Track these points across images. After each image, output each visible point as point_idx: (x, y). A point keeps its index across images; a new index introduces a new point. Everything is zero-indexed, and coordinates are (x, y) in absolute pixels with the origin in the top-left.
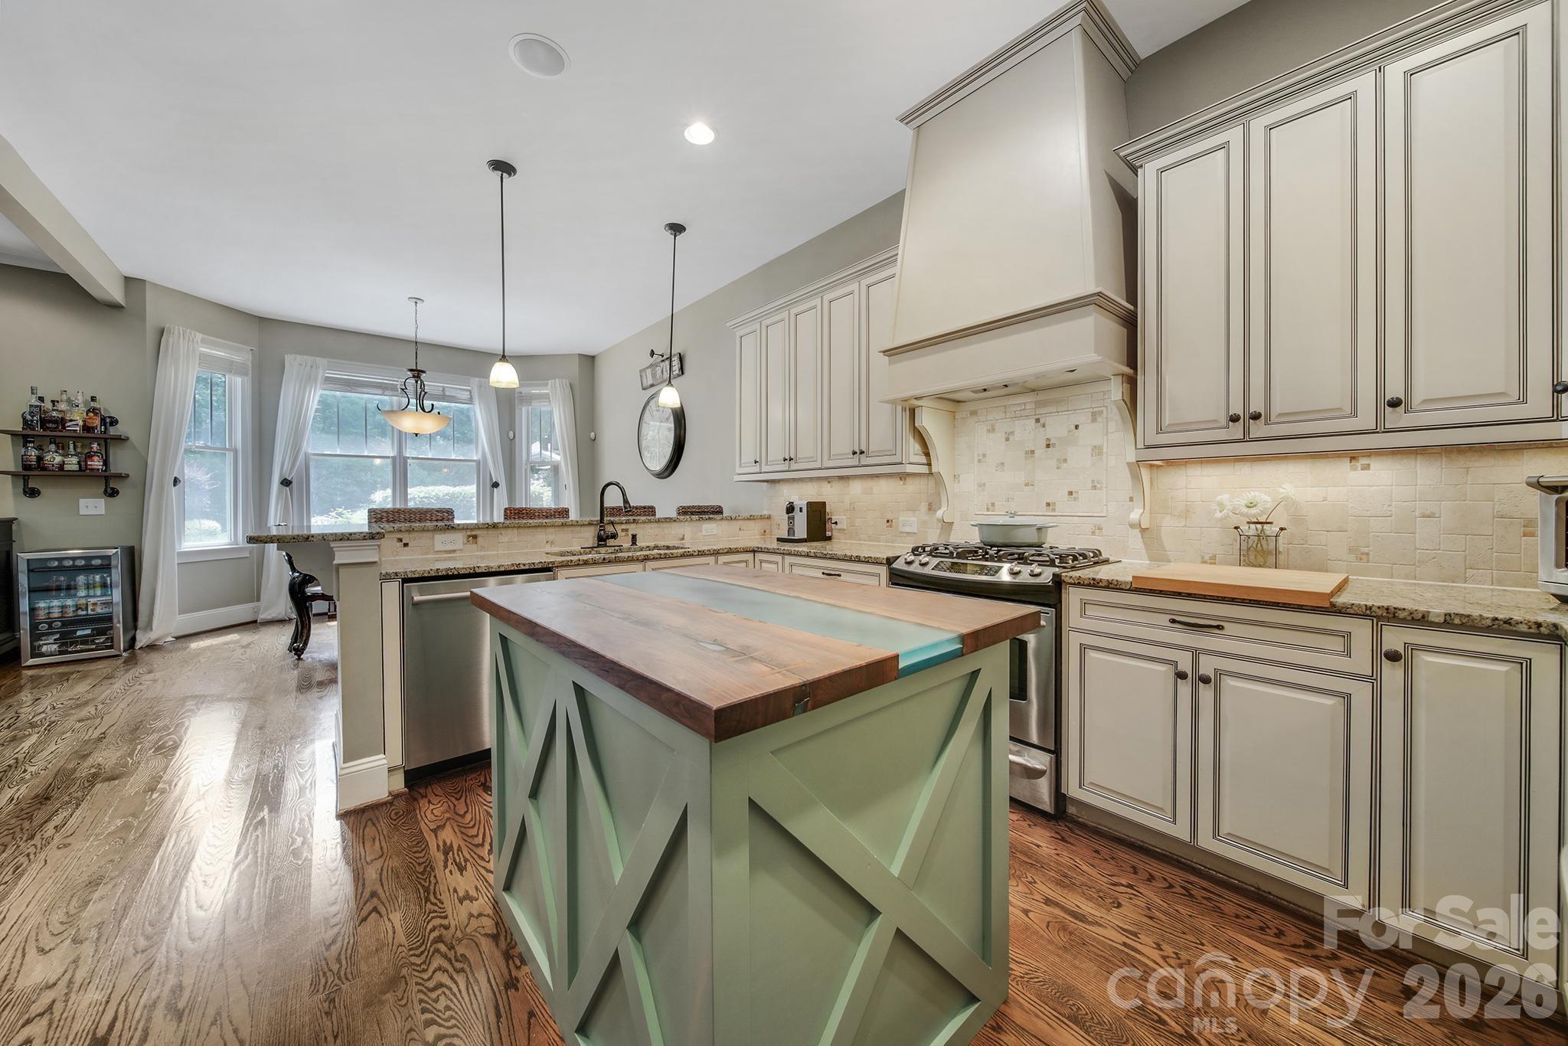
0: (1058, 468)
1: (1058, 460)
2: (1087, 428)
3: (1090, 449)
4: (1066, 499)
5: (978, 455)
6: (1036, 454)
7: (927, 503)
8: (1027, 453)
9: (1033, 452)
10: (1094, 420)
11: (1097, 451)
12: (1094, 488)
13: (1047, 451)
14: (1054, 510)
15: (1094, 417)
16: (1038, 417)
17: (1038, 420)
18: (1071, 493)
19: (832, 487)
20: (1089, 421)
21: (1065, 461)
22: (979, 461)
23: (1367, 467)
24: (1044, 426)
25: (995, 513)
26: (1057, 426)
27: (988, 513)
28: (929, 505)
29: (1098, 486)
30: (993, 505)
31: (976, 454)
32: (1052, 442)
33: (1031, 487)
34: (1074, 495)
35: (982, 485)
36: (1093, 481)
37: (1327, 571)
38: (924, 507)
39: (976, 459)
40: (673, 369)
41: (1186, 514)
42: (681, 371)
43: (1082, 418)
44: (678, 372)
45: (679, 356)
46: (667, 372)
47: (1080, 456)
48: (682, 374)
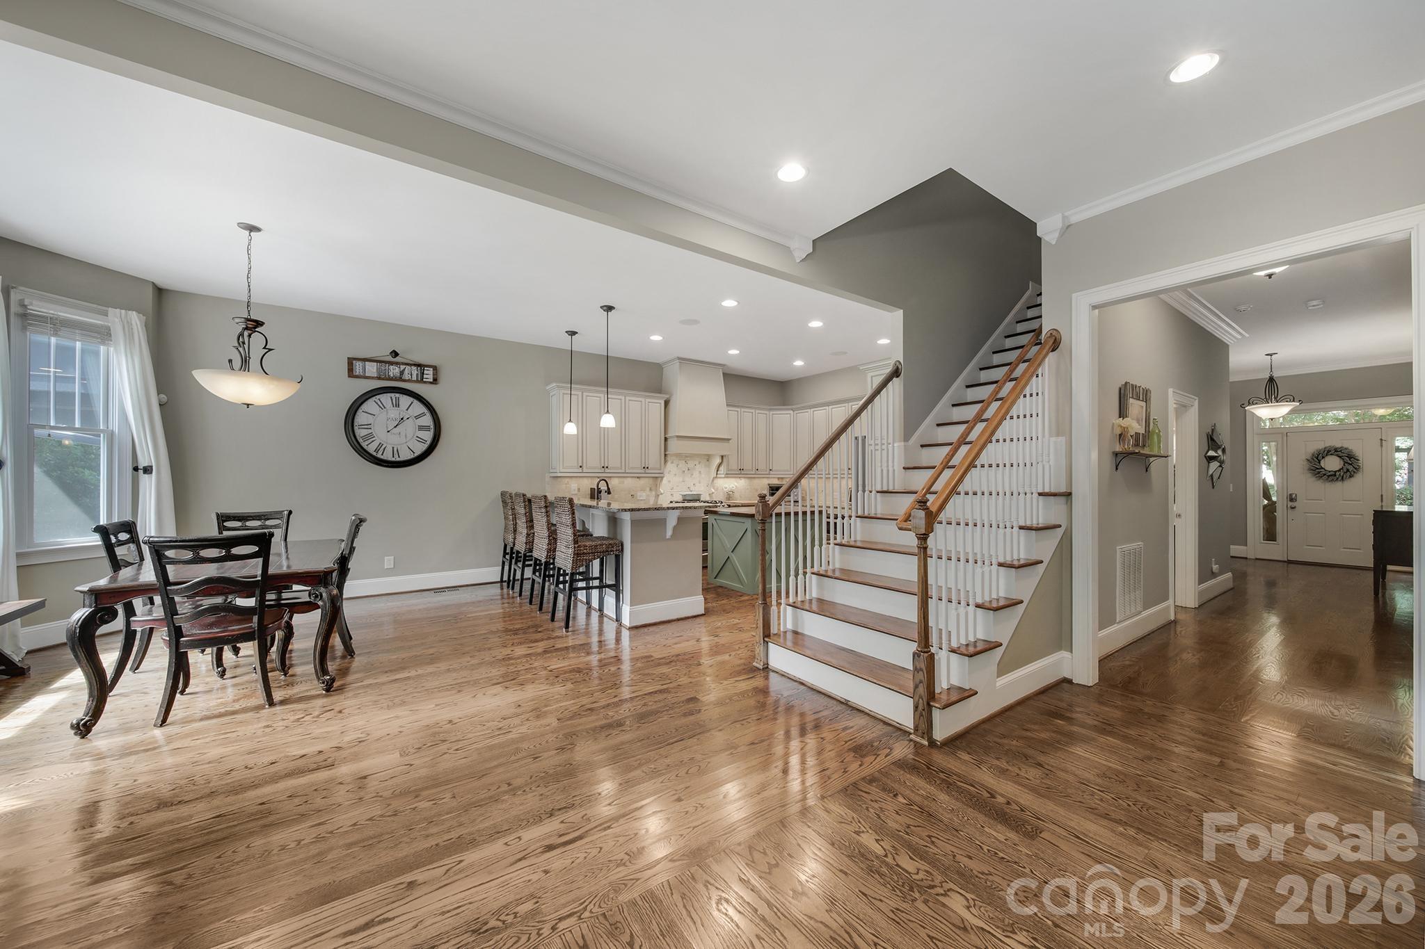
0: (691, 477)
1: (691, 474)
2: (698, 466)
4: (693, 486)
6: (685, 472)
8: (682, 471)
10: (701, 466)
11: (700, 472)
12: (699, 483)
13: (688, 471)
14: (690, 490)
15: (699, 463)
17: (686, 462)
18: (694, 484)
21: (693, 475)
22: (669, 473)
23: (742, 480)
24: (687, 464)
26: (691, 464)
28: (650, 488)
32: (689, 469)
33: (684, 482)
35: (670, 481)
36: (700, 480)
38: (648, 489)
40: (425, 376)
41: (717, 489)
42: (435, 381)
43: (697, 463)
44: (431, 380)
45: (435, 368)
46: (411, 375)
47: (696, 474)
48: (436, 384)
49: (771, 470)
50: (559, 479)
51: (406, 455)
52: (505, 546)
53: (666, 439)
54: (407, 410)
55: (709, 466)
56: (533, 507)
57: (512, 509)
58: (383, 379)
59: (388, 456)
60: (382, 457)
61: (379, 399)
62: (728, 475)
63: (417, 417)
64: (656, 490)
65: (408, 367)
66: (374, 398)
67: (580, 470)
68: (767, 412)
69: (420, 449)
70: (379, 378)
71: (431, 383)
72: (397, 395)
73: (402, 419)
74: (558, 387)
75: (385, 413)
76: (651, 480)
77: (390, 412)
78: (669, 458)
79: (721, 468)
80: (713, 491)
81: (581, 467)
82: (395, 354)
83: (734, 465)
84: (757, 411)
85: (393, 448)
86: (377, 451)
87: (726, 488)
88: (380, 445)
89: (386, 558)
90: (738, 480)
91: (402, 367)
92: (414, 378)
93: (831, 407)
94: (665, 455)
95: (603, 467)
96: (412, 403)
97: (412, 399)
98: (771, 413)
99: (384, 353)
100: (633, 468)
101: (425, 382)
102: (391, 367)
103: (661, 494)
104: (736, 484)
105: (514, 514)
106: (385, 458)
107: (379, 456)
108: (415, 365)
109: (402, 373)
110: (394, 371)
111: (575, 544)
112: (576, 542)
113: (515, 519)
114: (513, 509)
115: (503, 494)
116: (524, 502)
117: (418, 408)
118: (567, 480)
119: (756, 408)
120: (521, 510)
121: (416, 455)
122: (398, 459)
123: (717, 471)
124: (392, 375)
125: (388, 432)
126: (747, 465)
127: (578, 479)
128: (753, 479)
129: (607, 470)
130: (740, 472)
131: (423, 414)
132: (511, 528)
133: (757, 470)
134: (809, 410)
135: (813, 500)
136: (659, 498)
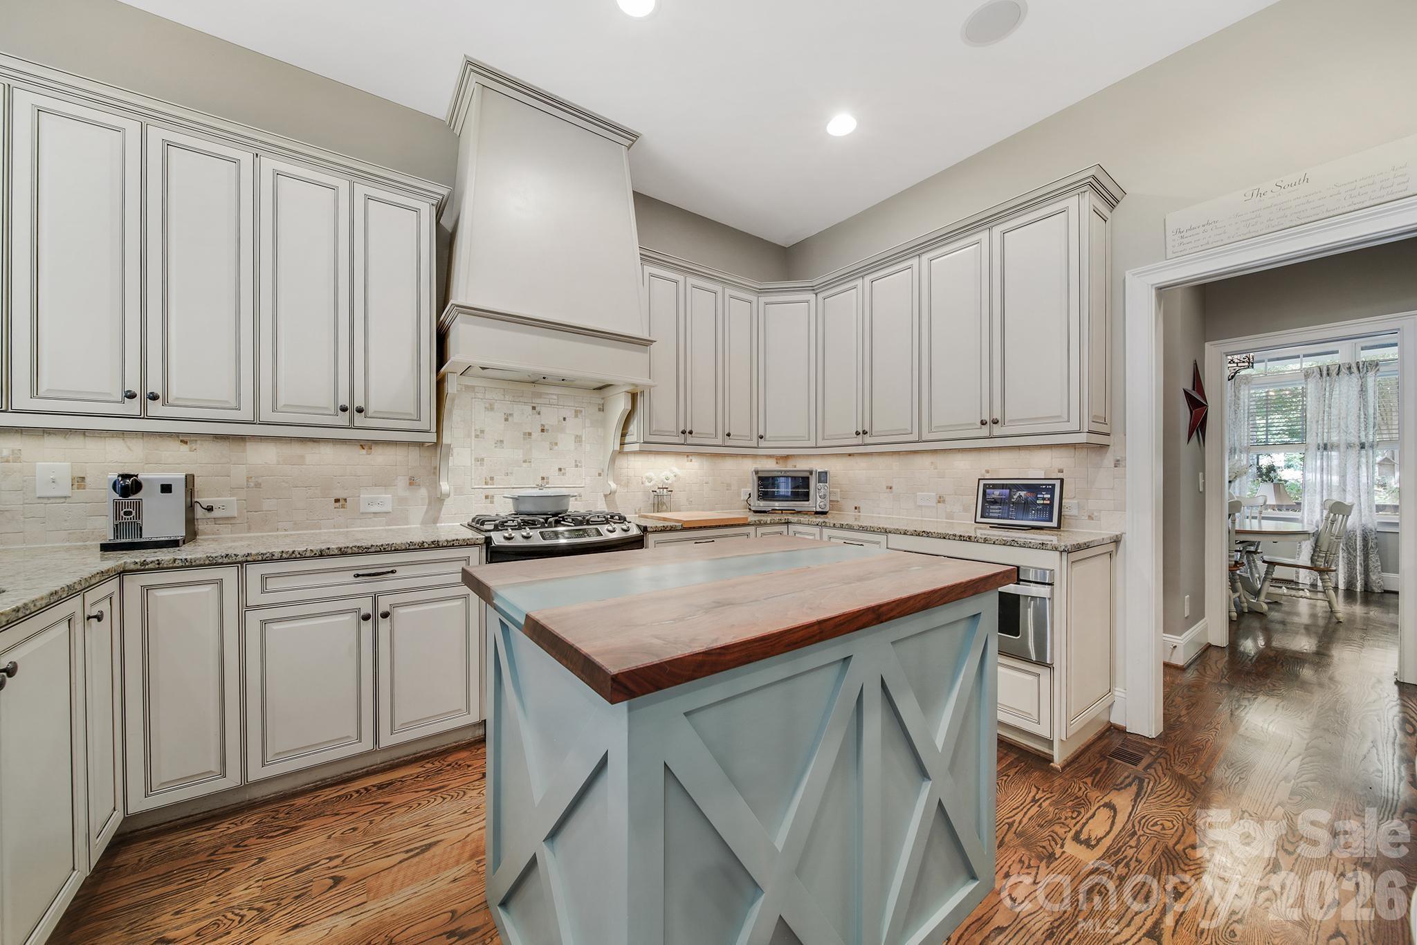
0: (551, 449)
1: (550, 443)
2: (571, 421)
3: (573, 437)
4: (557, 474)
5: (475, 430)
6: (533, 437)
7: (407, 478)
8: (525, 434)
9: (530, 434)
10: (576, 416)
11: (578, 439)
12: (577, 466)
13: (542, 435)
14: (548, 483)
15: (577, 413)
16: (534, 405)
17: (534, 408)
18: (560, 470)
20: (573, 416)
21: (556, 444)
22: (477, 436)
23: (691, 461)
24: (539, 414)
25: (495, 486)
26: (550, 417)
27: (487, 487)
28: (410, 479)
29: (579, 465)
30: (492, 478)
31: (473, 429)
32: (546, 428)
33: (529, 464)
34: (563, 471)
35: (480, 460)
36: (576, 461)
37: (680, 511)
38: (402, 482)
39: (473, 434)
41: (627, 484)
43: (568, 413)
47: (566, 441)
49: (761, 437)
55: (603, 424)
62: (650, 448)
64: (435, 484)
68: (753, 298)
79: (631, 428)
80: (613, 486)
83: (666, 422)
84: (729, 291)
87: (650, 480)
90: (684, 461)
93: (868, 279)
98: (763, 299)
104: (676, 470)
119: (724, 282)
123: (623, 435)
126: (703, 422)
130: (685, 442)
133: (729, 435)
134: (859, 282)
135: (861, 510)
136: (443, 509)
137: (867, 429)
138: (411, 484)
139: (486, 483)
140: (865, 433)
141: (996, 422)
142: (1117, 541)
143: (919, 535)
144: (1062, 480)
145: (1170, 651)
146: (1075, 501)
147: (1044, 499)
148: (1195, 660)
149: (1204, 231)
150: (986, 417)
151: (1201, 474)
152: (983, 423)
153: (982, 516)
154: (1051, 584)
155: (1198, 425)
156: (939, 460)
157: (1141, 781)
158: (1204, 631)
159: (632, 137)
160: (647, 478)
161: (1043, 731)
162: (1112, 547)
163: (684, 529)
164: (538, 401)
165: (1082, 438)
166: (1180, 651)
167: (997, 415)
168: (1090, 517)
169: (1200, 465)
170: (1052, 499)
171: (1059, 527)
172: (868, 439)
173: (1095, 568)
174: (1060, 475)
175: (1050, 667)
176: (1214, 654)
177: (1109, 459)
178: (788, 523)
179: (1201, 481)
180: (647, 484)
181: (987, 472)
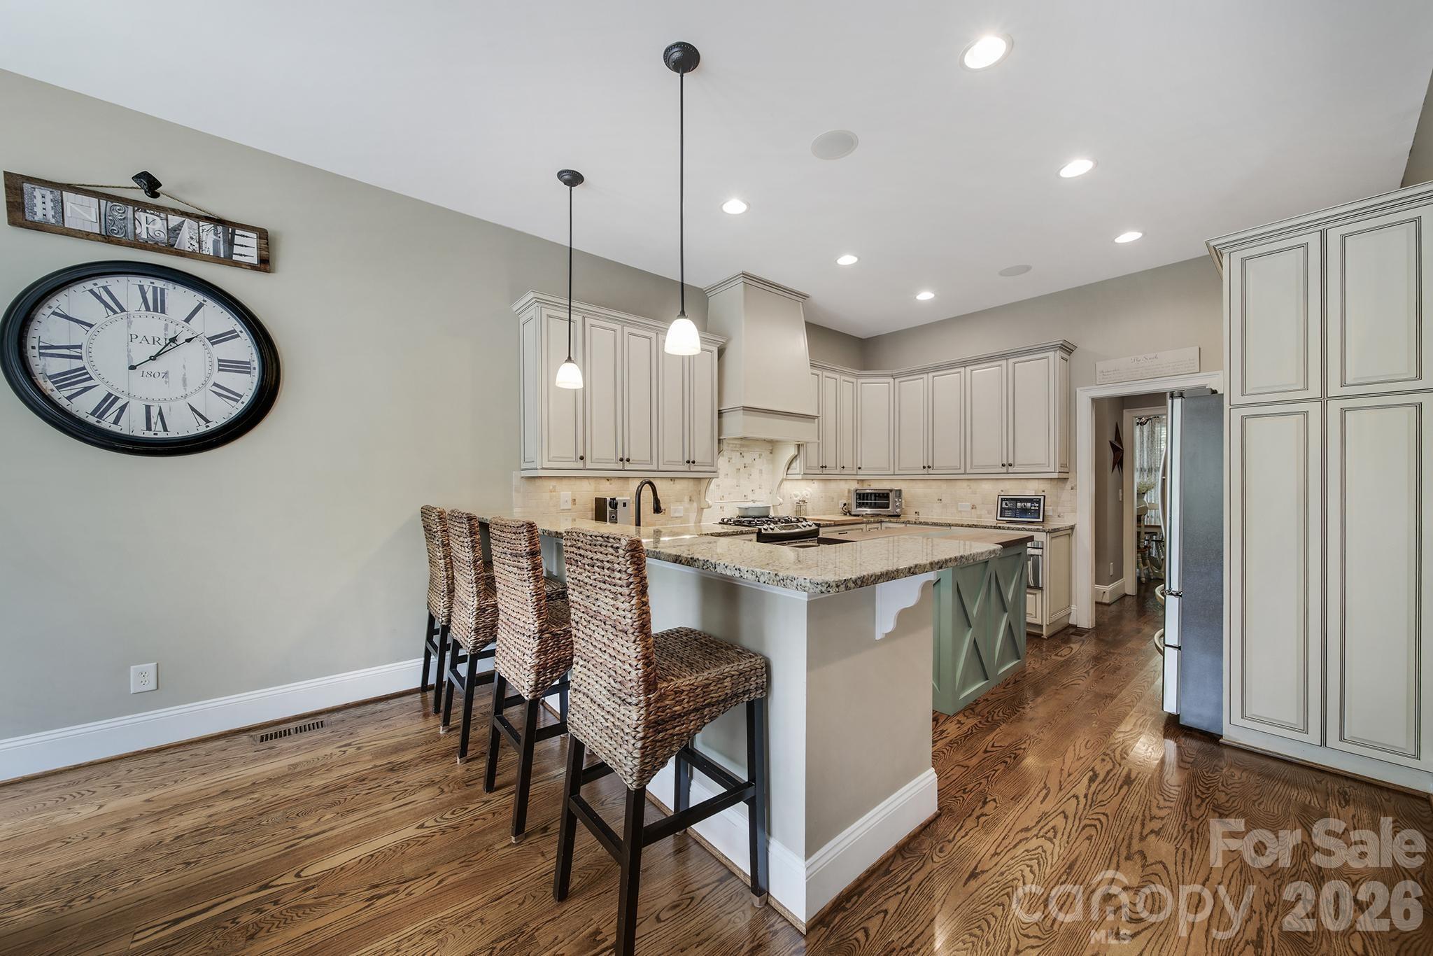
0: (749, 479)
1: (748, 474)
2: (758, 461)
3: (758, 470)
4: (751, 492)
6: (741, 471)
7: (688, 497)
8: (737, 469)
9: (739, 469)
10: (759, 458)
11: (761, 471)
13: (745, 470)
15: (761, 455)
16: (741, 452)
17: (741, 454)
19: (611, 484)
21: (751, 475)
24: (743, 457)
25: (724, 501)
26: (748, 458)
27: (721, 501)
28: (690, 498)
30: (723, 497)
32: (746, 465)
35: (718, 486)
38: (686, 499)
40: (236, 249)
41: (784, 498)
42: (265, 264)
43: (756, 456)
44: (254, 261)
45: (263, 235)
46: (200, 242)
47: (756, 473)
48: (266, 271)
49: (860, 468)
50: (539, 482)
51: (183, 426)
52: (432, 620)
53: (720, 413)
54: (187, 320)
55: (775, 461)
56: (496, 550)
57: (444, 545)
58: (119, 243)
59: (133, 425)
60: (115, 428)
61: (105, 288)
62: (807, 476)
63: (216, 340)
64: (699, 501)
65: (188, 222)
66: (89, 285)
67: (580, 464)
68: (854, 380)
69: (222, 413)
70: (107, 238)
71: (253, 267)
72: (159, 284)
73: (173, 340)
74: (539, 301)
75: (125, 321)
76: (691, 483)
77: (136, 321)
78: (725, 446)
79: (794, 465)
80: (779, 500)
81: (582, 458)
82: (150, 183)
83: (814, 462)
84: (843, 378)
85: (148, 408)
86: (99, 411)
88: (110, 399)
89: (132, 667)
91: (174, 220)
92: (208, 249)
93: (931, 375)
94: (720, 441)
95: (621, 460)
96: (200, 306)
97: (200, 297)
98: (862, 382)
99: (120, 178)
100: (670, 463)
101: (237, 264)
102: (142, 216)
103: (709, 507)
104: (812, 490)
105: (448, 557)
106: (125, 432)
107: (107, 424)
108: (209, 219)
109: (174, 232)
110: (151, 226)
111: (647, 691)
112: (650, 684)
113: (449, 566)
114: (446, 545)
115: (426, 512)
116: (472, 534)
117: (217, 319)
118: (552, 483)
119: (839, 373)
120: (464, 554)
121: (212, 426)
122: (162, 435)
123: (788, 469)
124: (144, 236)
125: (132, 368)
127: (573, 482)
128: (828, 483)
129: (628, 466)
130: (821, 473)
131: (231, 335)
132: (443, 584)
133: (843, 467)
134: (925, 376)
135: (920, 514)
136: (704, 514)
137: (930, 465)
138: (690, 500)
139: (721, 499)
140: (929, 467)
141: (1010, 465)
142: (1072, 528)
143: (970, 527)
144: (1045, 496)
145: (1102, 595)
146: (1051, 508)
147: (1035, 506)
148: (1116, 601)
149: (1114, 374)
150: (1005, 462)
151: (1120, 490)
152: (1003, 465)
153: (1001, 516)
154: (1042, 548)
155: (1119, 462)
156: (973, 484)
157: (1084, 641)
158: (1123, 586)
159: (805, 296)
160: (795, 495)
161: (1038, 621)
162: (1069, 531)
163: (835, 525)
164: (743, 449)
165: (1055, 476)
166: (1107, 594)
167: (1011, 461)
168: (1059, 516)
169: (1120, 485)
170: (1039, 507)
171: (1043, 521)
172: (931, 471)
173: (1063, 541)
174: (1043, 494)
175: (1041, 589)
176: (1127, 599)
177: (1068, 485)
178: (881, 522)
179: (1121, 494)
180: (795, 499)
181: (1002, 491)
